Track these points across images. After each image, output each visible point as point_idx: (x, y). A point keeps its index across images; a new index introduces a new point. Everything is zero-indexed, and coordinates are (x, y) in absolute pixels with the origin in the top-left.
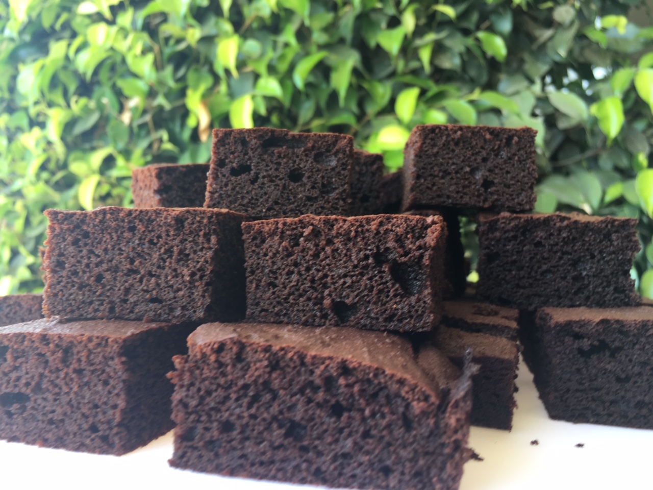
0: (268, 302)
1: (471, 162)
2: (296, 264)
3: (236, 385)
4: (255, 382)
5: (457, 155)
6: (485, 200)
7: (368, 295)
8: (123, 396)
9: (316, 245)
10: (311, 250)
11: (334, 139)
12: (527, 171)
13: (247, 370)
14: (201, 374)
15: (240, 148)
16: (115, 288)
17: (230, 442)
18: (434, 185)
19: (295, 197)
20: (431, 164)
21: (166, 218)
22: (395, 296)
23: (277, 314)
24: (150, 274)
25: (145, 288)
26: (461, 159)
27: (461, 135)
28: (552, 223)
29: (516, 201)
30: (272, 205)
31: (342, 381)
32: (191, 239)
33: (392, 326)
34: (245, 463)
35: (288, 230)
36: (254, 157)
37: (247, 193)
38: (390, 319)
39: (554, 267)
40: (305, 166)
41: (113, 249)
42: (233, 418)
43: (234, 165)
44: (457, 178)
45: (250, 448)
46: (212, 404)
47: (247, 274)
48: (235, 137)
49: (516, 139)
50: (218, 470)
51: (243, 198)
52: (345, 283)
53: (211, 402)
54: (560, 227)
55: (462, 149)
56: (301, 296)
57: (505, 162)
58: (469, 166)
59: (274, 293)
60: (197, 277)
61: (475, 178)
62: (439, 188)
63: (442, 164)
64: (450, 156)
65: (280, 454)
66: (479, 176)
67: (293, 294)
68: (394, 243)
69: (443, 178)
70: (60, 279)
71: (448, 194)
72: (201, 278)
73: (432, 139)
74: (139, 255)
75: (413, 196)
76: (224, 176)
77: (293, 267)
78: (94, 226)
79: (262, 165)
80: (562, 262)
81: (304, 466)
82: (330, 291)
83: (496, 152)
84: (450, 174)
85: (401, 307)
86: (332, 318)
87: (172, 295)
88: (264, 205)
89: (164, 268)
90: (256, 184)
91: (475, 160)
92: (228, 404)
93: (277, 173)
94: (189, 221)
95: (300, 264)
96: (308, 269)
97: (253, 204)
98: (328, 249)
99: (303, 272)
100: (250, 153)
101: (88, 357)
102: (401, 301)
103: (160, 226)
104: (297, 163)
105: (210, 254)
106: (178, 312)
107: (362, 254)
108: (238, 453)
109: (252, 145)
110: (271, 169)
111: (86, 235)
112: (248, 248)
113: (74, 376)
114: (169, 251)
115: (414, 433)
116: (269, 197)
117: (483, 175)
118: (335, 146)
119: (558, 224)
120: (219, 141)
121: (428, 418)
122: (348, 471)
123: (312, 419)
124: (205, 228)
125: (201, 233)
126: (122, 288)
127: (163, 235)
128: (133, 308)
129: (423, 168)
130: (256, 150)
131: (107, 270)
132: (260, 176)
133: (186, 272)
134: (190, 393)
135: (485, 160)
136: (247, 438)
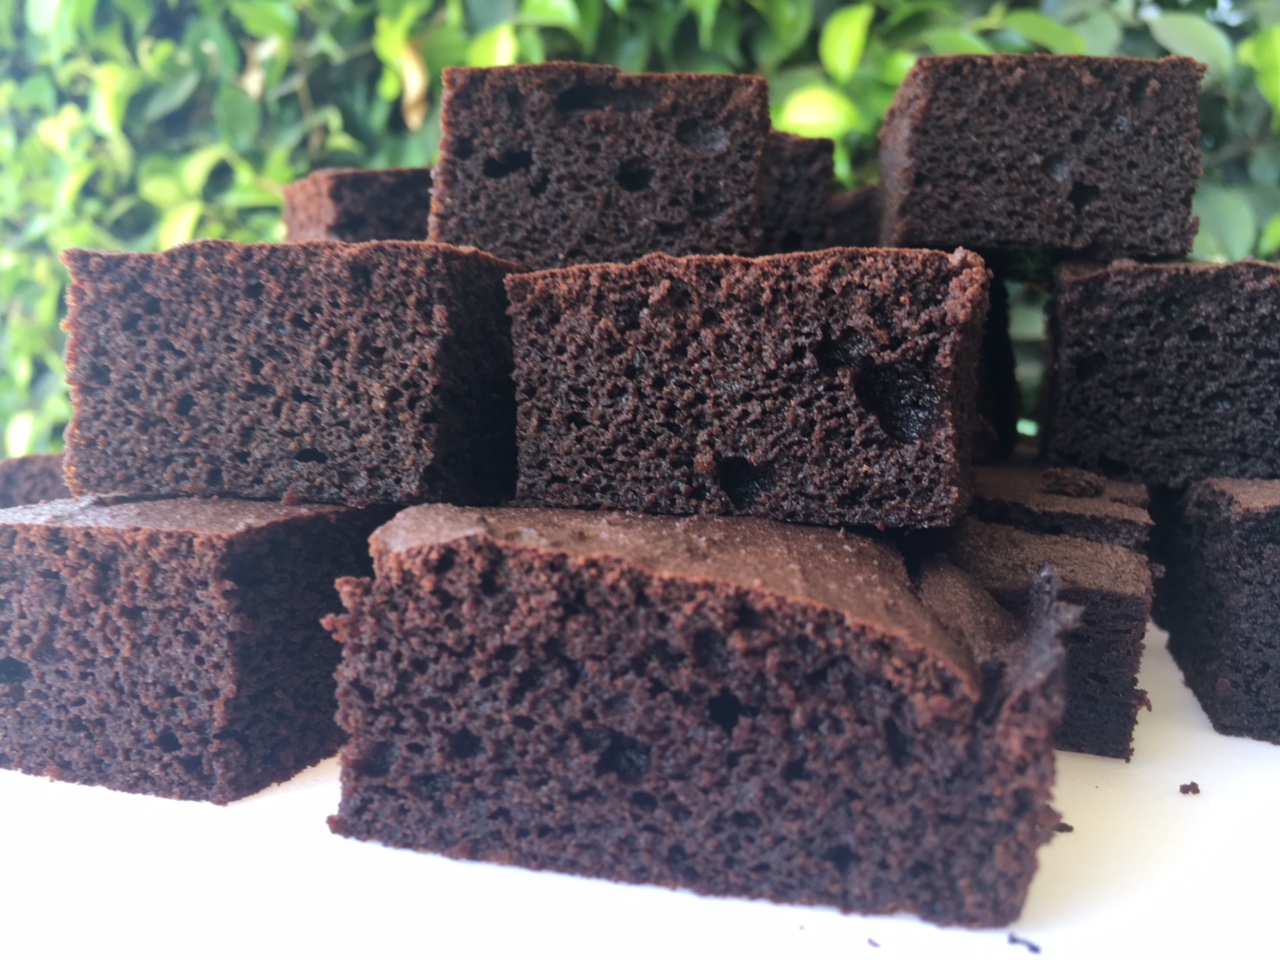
0: (566, 459)
1: (1045, 141)
2: (631, 372)
3: (483, 648)
4: (528, 641)
5: (1011, 127)
6: (1077, 231)
7: (800, 443)
8: (229, 669)
9: (679, 326)
10: (666, 337)
11: (723, 86)
12: (1178, 161)
13: (508, 613)
14: (402, 622)
15: (504, 112)
16: (219, 427)
17: (469, 779)
18: (954, 197)
19: (631, 225)
20: (948, 148)
21: (329, 265)
22: (866, 444)
23: (588, 488)
24: (297, 395)
25: (286, 427)
26: (1022, 137)
27: (1023, 77)
28: (1234, 283)
29: (1149, 232)
30: (579, 244)
31: (736, 642)
32: (387, 313)
33: (856, 515)
34: (504, 828)
35: (612, 290)
36: (538, 131)
37: (524, 216)
38: (851, 499)
39: (1235, 386)
40: (656, 152)
41: (214, 339)
42: (475, 726)
43: (493, 151)
44: (1011, 180)
45: (515, 794)
46: (428, 692)
47: (519, 397)
48: (493, 86)
49: (1154, 84)
50: (442, 843)
51: (512, 228)
52: (745, 414)
53: (424, 686)
54: (1254, 291)
55: (1025, 111)
56: (642, 445)
57: (1127, 141)
58: (1040, 152)
59: (579, 440)
60: (403, 401)
61: (1053, 181)
62: (966, 205)
63: (975, 149)
64: (996, 128)
65: (587, 811)
66: (1062, 175)
67: (624, 440)
68: (867, 318)
69: (976, 180)
70: (100, 407)
71: (988, 217)
72: (412, 404)
73: (954, 90)
74: (271, 352)
75: (906, 225)
76: (469, 177)
77: (624, 379)
78: (170, 284)
79: (557, 152)
80: (1255, 373)
81: (643, 839)
82: (710, 435)
83: (1106, 117)
84: (994, 170)
85: (882, 470)
86: (716, 495)
87: (346, 443)
88: (561, 246)
89: (327, 382)
90: (542, 196)
91: (1056, 136)
92: (465, 691)
93: (590, 170)
94: (382, 270)
95: (642, 370)
96: (659, 383)
97: (537, 241)
98: (707, 336)
99: (648, 391)
100: (530, 123)
101: (150, 581)
102: (879, 457)
103: (316, 283)
104: (637, 145)
105: (430, 348)
106: (361, 482)
107: (786, 347)
108: (491, 805)
109: (533, 105)
110: (576, 161)
111: (153, 306)
112: (520, 336)
113: (120, 623)
114: (339, 343)
115: (913, 769)
116: (572, 226)
117: (1072, 173)
118: (724, 103)
119: (1250, 286)
120: (456, 96)
121: (950, 734)
122: (747, 855)
123: (663, 731)
124: (419, 287)
125: (411, 299)
126: (236, 427)
127: (325, 304)
128: (261, 472)
129: (932, 159)
130: (543, 114)
131: (203, 386)
132: (552, 176)
133: (376, 389)
134: (377, 664)
135: (1077, 137)
136: (510, 772)
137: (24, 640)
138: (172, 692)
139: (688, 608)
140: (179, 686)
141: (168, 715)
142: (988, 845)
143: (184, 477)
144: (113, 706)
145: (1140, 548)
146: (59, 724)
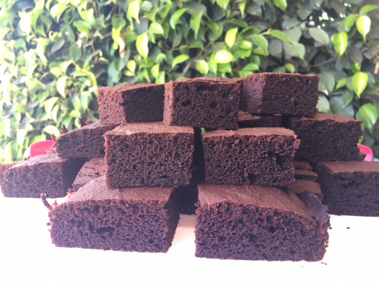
0: (216, 174)
1: (289, 92)
2: (230, 157)
3: (226, 221)
4: (235, 220)
5: (282, 89)
6: (295, 111)
7: (265, 171)
8: (166, 227)
9: (240, 148)
10: (238, 150)
11: (232, 86)
12: (314, 97)
13: (231, 215)
14: (210, 217)
15: (186, 91)
16: (143, 172)
17: (224, 245)
18: (271, 104)
19: (214, 116)
20: (270, 94)
21: (169, 137)
22: (278, 171)
23: (221, 180)
24: (161, 165)
25: (159, 171)
26: (285, 91)
27: (285, 80)
28: (326, 123)
29: (309, 111)
30: (203, 121)
31: (275, 218)
32: (181, 147)
33: (275, 184)
34: (231, 253)
35: (226, 141)
36: (193, 96)
37: (191, 115)
38: (275, 181)
39: (325, 143)
40: (218, 100)
41: (141, 153)
42: (225, 235)
43: (183, 100)
44: (282, 100)
45: (233, 246)
46: (215, 230)
47: (206, 162)
48: (183, 86)
49: (310, 82)
50: (220, 257)
51: (189, 117)
52: (254, 165)
53: (214, 229)
55: (285, 86)
56: (232, 171)
57: (305, 93)
58: (288, 95)
59: (219, 170)
60: (185, 165)
61: (291, 101)
62: (274, 106)
63: (275, 94)
64: (279, 90)
65: (247, 249)
66: (292, 99)
67: (229, 170)
68: (278, 147)
69: (275, 100)
70: (114, 168)
71: (278, 108)
72: (187, 165)
73: (271, 81)
74: (155, 155)
76: (179, 106)
77: (229, 158)
78: (132, 141)
79: (197, 101)
80: (329, 141)
81: (258, 253)
82: (247, 169)
83: (301, 88)
84: (279, 98)
85: (280, 175)
86: (248, 181)
87: (173, 174)
88: (199, 121)
89: (167, 161)
90: (195, 110)
91: (291, 91)
92: (222, 229)
93: (204, 104)
94: (180, 138)
95: (232, 157)
96: (236, 159)
97: (193, 120)
98: (246, 150)
99: (234, 160)
100: (191, 94)
101: (147, 210)
102: (280, 173)
103: (165, 141)
104: (214, 99)
105: (191, 154)
106: (176, 182)
107: (262, 152)
108: (228, 249)
109: (192, 90)
110: (201, 102)
111: (127, 146)
112: (206, 149)
113: (139, 218)
114: (170, 153)
115: (306, 237)
116: (201, 117)
117: (294, 99)
118: (231, 90)
119: (329, 124)
120: (175, 88)
121: (312, 231)
122: (277, 254)
123: (261, 233)
124: (188, 142)
125: (186, 144)
126: (147, 171)
127: (167, 145)
128: (153, 181)
129: (266, 96)
130: (194, 92)
131: (139, 163)
132: (196, 106)
133: (179, 163)
134: (205, 225)
135: (295, 92)
136: (231, 243)
137: (113, 223)
138: (152, 232)
139: (267, 212)
140: (154, 230)
141: (151, 236)
142: (318, 248)
143: (135, 182)
144: (138, 235)
145: (316, 182)
146: (123, 240)
